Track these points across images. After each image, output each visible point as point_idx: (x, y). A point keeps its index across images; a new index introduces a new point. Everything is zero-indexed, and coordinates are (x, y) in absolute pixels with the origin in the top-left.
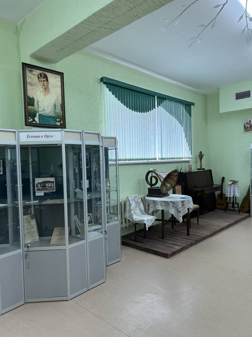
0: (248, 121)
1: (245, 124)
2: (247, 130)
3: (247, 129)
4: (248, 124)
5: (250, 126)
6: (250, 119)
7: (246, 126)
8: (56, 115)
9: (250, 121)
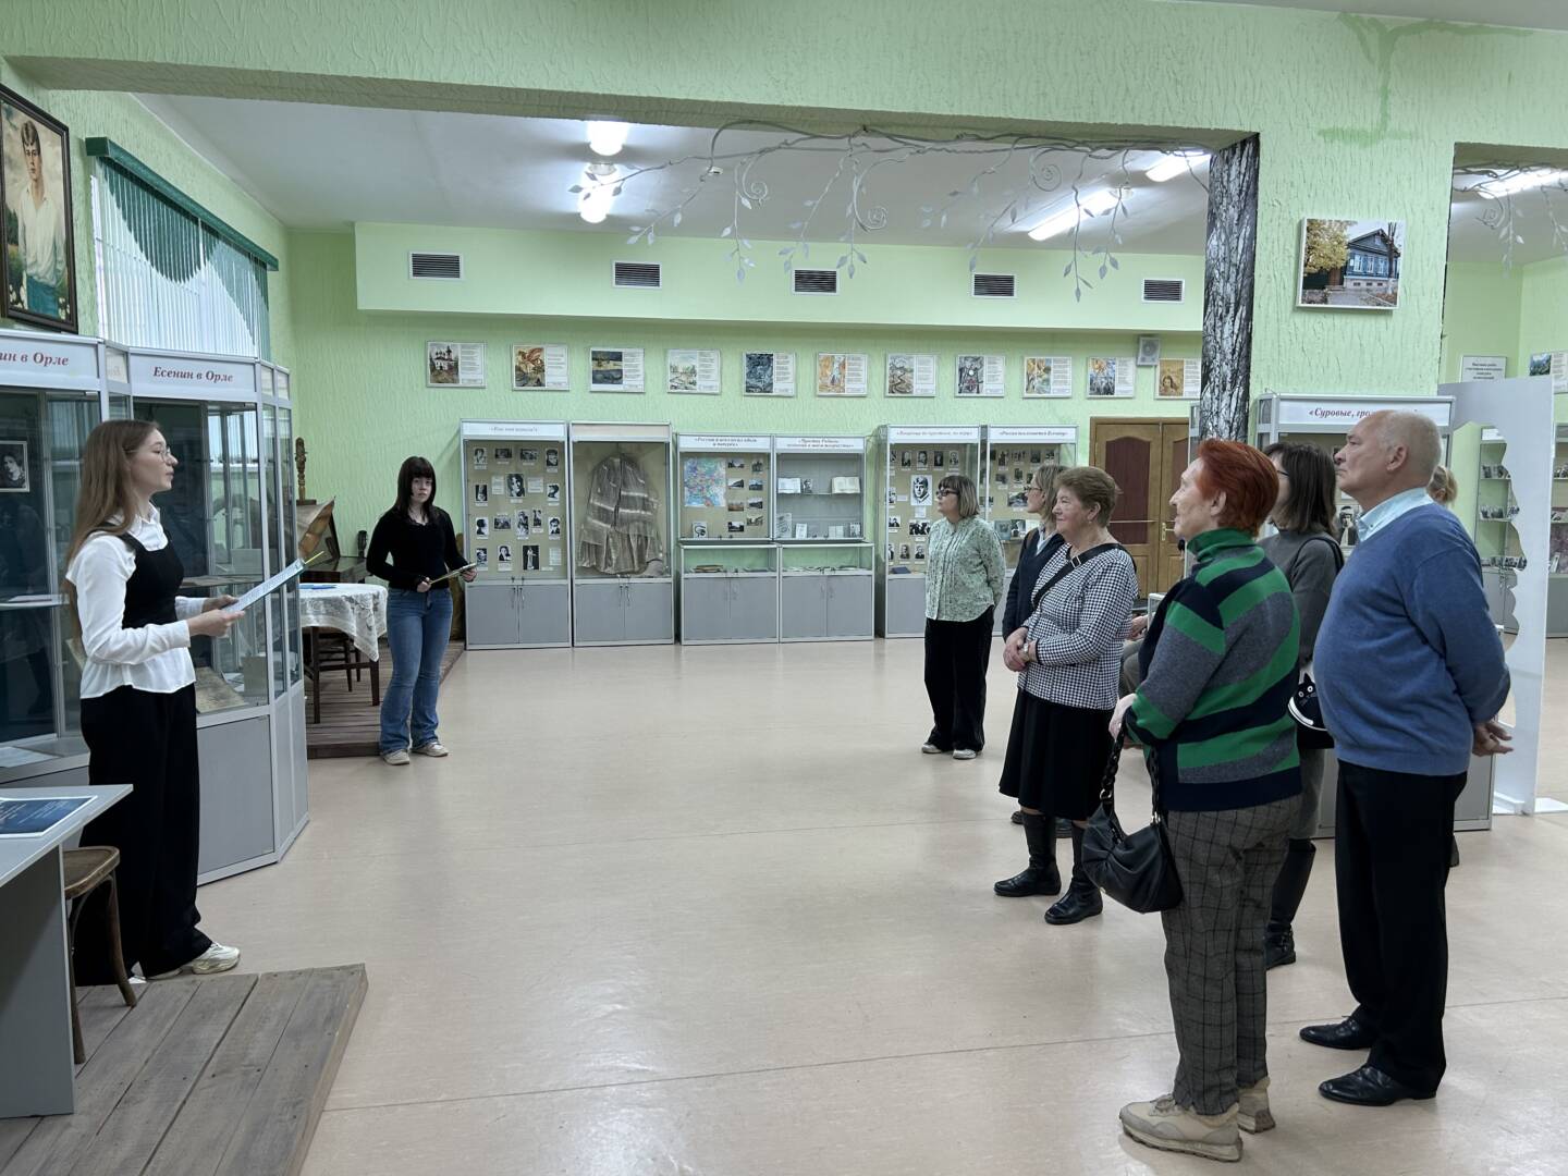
0: (444, 350)
1: (434, 357)
2: (440, 378)
3: (440, 373)
4: (444, 359)
5: (449, 366)
6: (450, 344)
7: (438, 363)
8: (58, 282)
9: (449, 352)
